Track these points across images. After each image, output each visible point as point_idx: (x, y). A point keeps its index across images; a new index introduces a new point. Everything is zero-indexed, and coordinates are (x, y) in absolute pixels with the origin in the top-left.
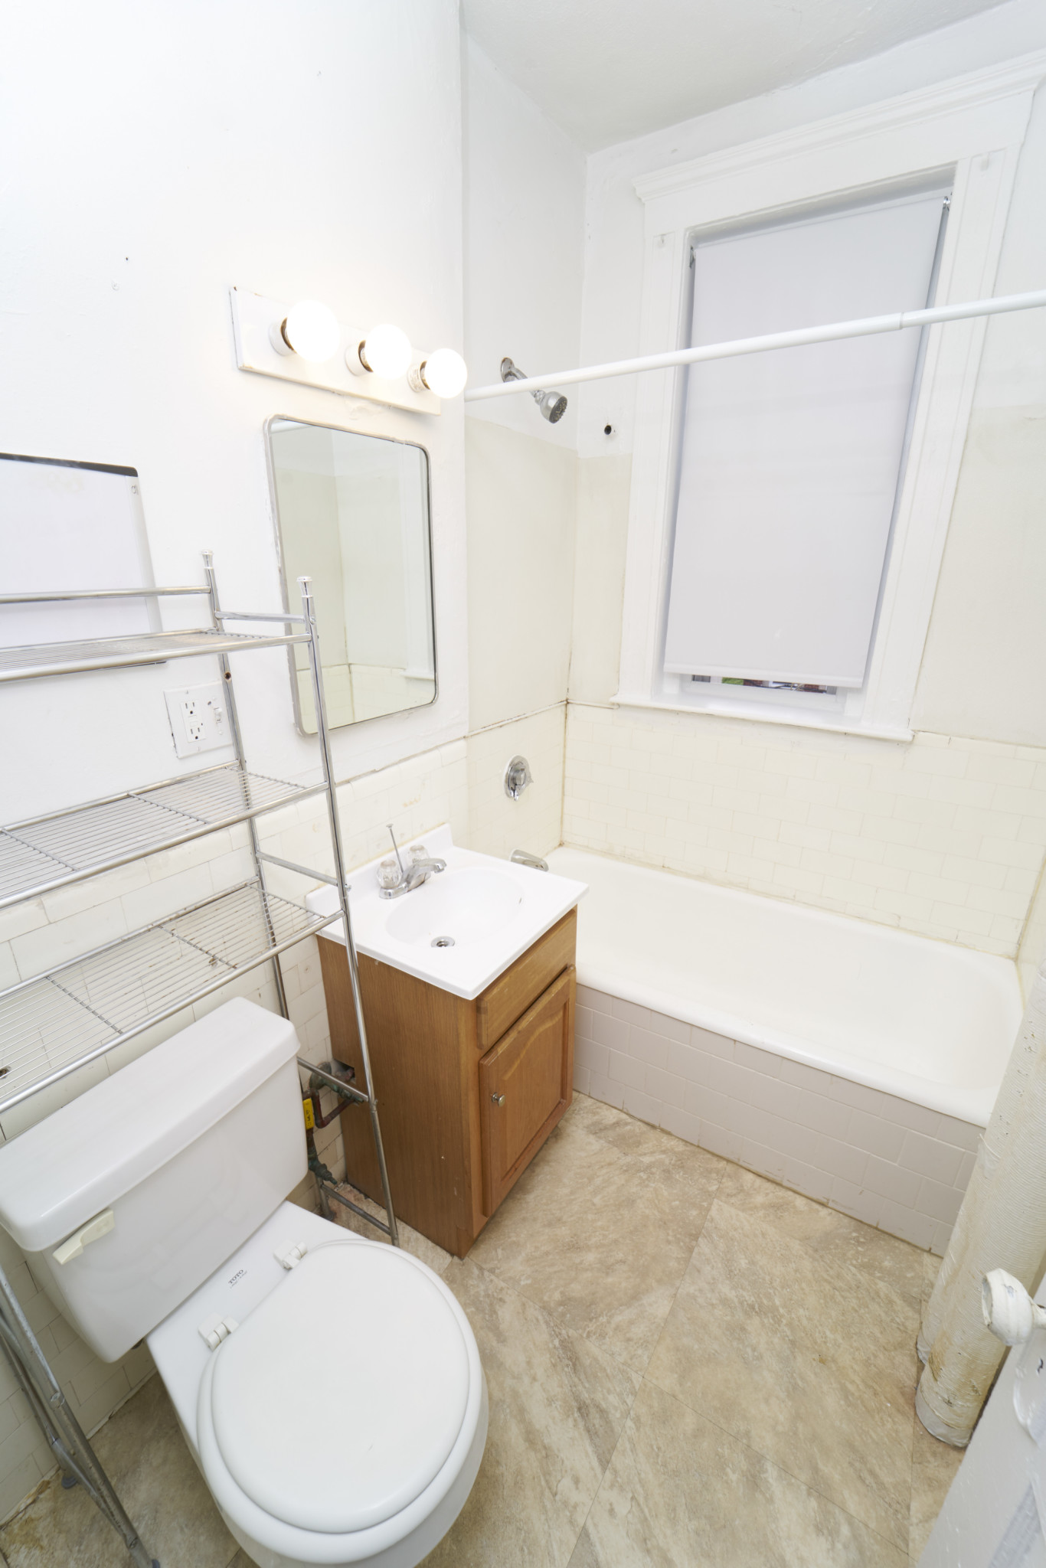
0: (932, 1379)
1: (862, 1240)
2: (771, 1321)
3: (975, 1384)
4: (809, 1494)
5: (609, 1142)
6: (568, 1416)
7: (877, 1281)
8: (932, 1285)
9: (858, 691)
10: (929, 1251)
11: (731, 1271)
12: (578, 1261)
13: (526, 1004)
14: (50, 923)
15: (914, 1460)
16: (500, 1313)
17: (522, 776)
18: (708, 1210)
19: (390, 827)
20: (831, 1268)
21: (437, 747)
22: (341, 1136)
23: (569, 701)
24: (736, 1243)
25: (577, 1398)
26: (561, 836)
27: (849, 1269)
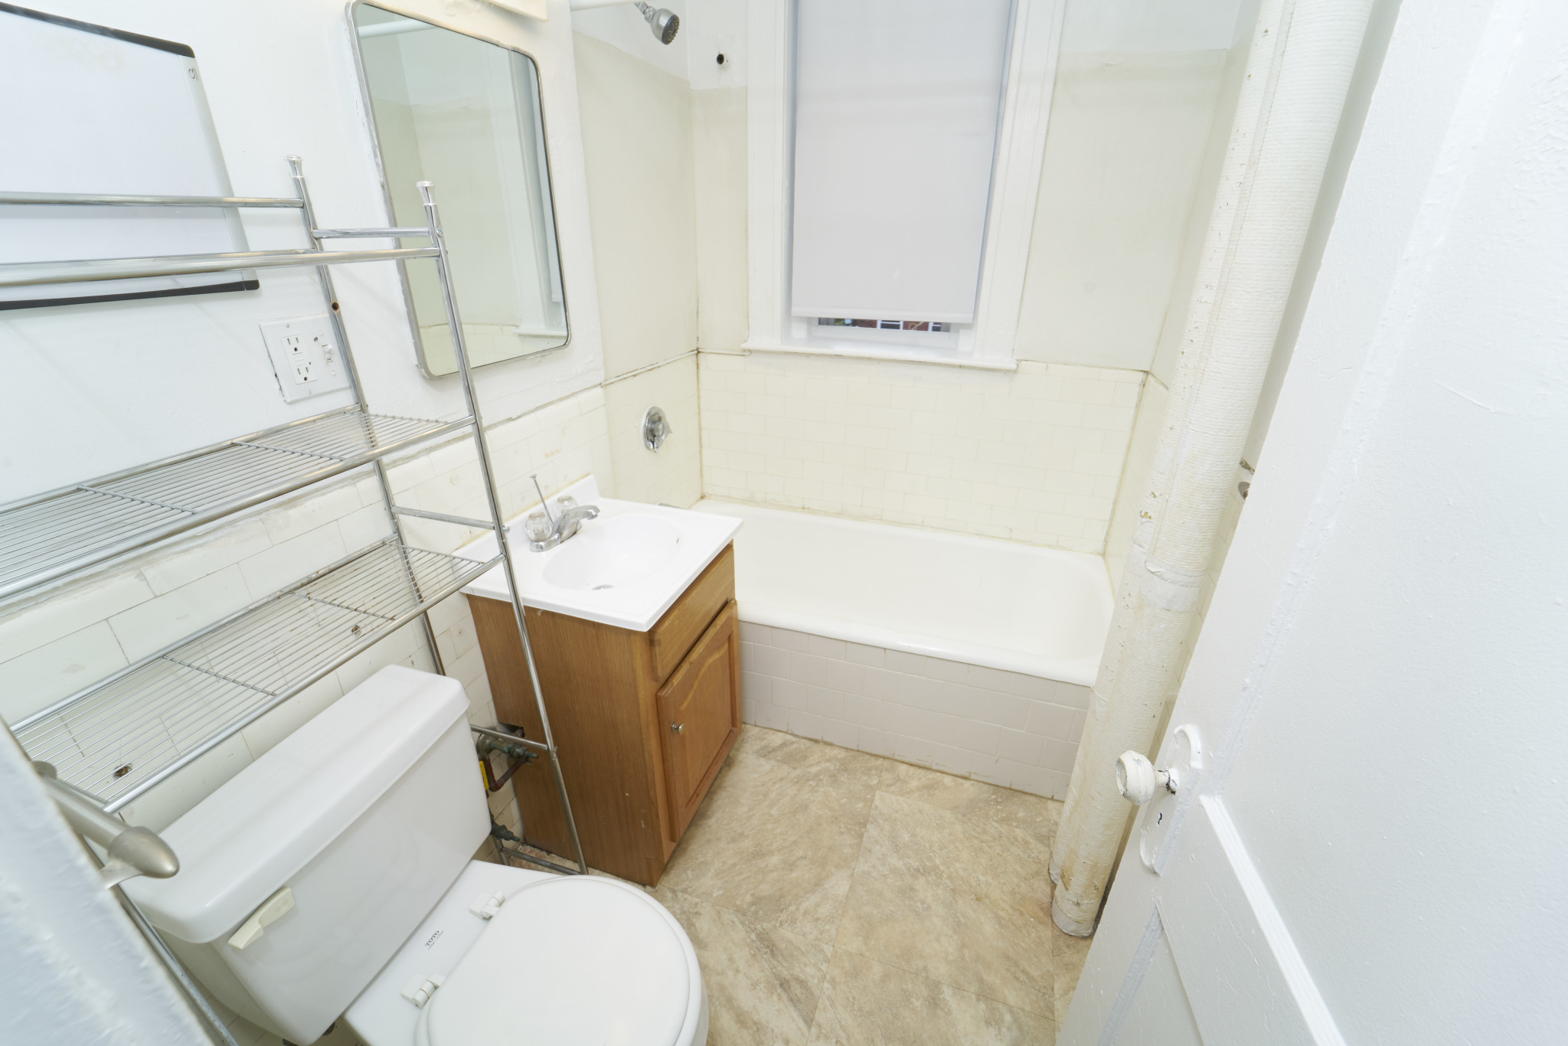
0: (1064, 889)
1: (1000, 800)
2: (934, 877)
3: (1096, 883)
4: (978, 1000)
5: (779, 761)
6: (773, 993)
7: (1015, 829)
8: (1056, 824)
9: (968, 326)
10: (1052, 799)
11: (897, 845)
12: (763, 865)
13: (695, 636)
14: (156, 597)
15: (1054, 954)
16: (697, 925)
17: (660, 427)
18: (872, 800)
19: (534, 477)
20: (978, 826)
21: (574, 394)
22: (515, 799)
23: (700, 350)
24: (898, 823)
25: (777, 977)
26: (702, 489)
27: (992, 825)
